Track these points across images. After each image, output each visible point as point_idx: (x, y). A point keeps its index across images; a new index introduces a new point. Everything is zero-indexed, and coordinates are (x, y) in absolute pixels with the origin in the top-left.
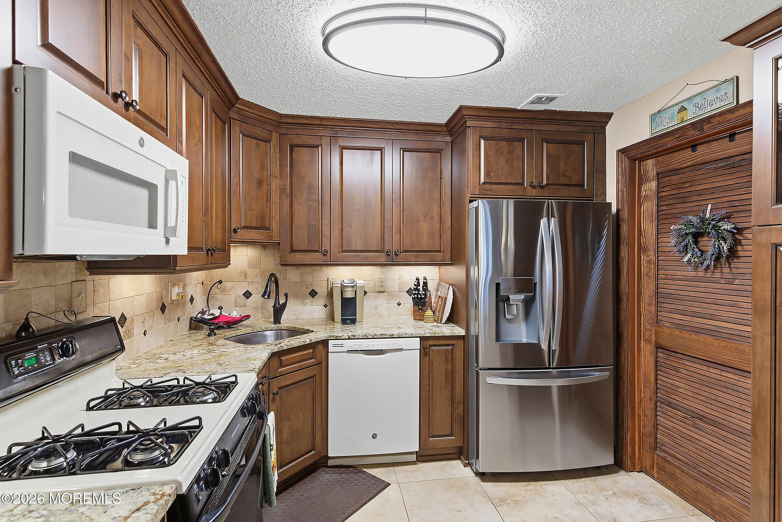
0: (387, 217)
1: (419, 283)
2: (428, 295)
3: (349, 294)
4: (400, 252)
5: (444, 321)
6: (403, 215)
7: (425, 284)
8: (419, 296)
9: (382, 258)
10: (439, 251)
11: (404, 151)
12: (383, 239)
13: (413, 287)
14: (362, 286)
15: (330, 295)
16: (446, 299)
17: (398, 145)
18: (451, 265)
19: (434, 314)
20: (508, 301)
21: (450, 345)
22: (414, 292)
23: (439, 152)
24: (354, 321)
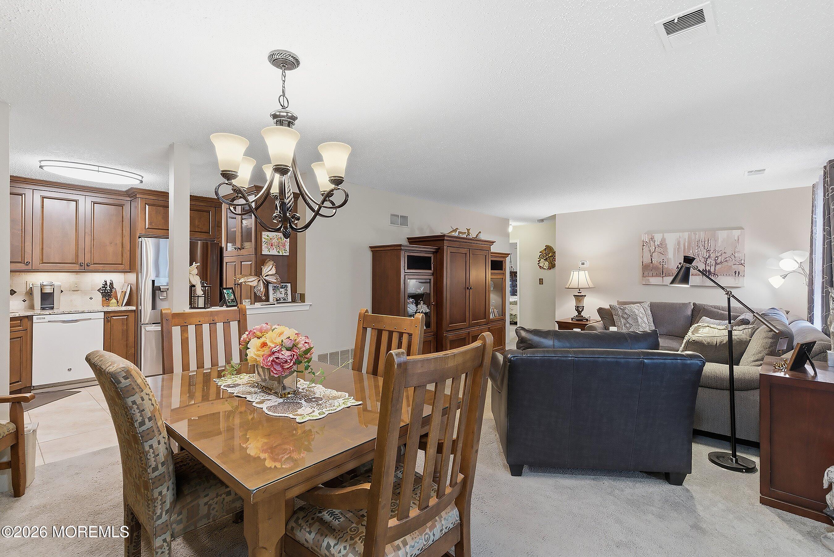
0: (81, 242)
1: (106, 284)
2: (114, 291)
3: (48, 290)
4: (91, 264)
5: (123, 305)
6: (93, 242)
7: (111, 284)
8: (106, 291)
9: (77, 267)
10: (122, 264)
11: (94, 203)
12: (77, 256)
13: (101, 286)
14: (59, 286)
15: (30, 293)
16: (126, 292)
17: (89, 200)
18: (130, 272)
19: (118, 302)
20: (160, 290)
21: (126, 316)
22: (103, 290)
23: (122, 206)
24: (52, 308)
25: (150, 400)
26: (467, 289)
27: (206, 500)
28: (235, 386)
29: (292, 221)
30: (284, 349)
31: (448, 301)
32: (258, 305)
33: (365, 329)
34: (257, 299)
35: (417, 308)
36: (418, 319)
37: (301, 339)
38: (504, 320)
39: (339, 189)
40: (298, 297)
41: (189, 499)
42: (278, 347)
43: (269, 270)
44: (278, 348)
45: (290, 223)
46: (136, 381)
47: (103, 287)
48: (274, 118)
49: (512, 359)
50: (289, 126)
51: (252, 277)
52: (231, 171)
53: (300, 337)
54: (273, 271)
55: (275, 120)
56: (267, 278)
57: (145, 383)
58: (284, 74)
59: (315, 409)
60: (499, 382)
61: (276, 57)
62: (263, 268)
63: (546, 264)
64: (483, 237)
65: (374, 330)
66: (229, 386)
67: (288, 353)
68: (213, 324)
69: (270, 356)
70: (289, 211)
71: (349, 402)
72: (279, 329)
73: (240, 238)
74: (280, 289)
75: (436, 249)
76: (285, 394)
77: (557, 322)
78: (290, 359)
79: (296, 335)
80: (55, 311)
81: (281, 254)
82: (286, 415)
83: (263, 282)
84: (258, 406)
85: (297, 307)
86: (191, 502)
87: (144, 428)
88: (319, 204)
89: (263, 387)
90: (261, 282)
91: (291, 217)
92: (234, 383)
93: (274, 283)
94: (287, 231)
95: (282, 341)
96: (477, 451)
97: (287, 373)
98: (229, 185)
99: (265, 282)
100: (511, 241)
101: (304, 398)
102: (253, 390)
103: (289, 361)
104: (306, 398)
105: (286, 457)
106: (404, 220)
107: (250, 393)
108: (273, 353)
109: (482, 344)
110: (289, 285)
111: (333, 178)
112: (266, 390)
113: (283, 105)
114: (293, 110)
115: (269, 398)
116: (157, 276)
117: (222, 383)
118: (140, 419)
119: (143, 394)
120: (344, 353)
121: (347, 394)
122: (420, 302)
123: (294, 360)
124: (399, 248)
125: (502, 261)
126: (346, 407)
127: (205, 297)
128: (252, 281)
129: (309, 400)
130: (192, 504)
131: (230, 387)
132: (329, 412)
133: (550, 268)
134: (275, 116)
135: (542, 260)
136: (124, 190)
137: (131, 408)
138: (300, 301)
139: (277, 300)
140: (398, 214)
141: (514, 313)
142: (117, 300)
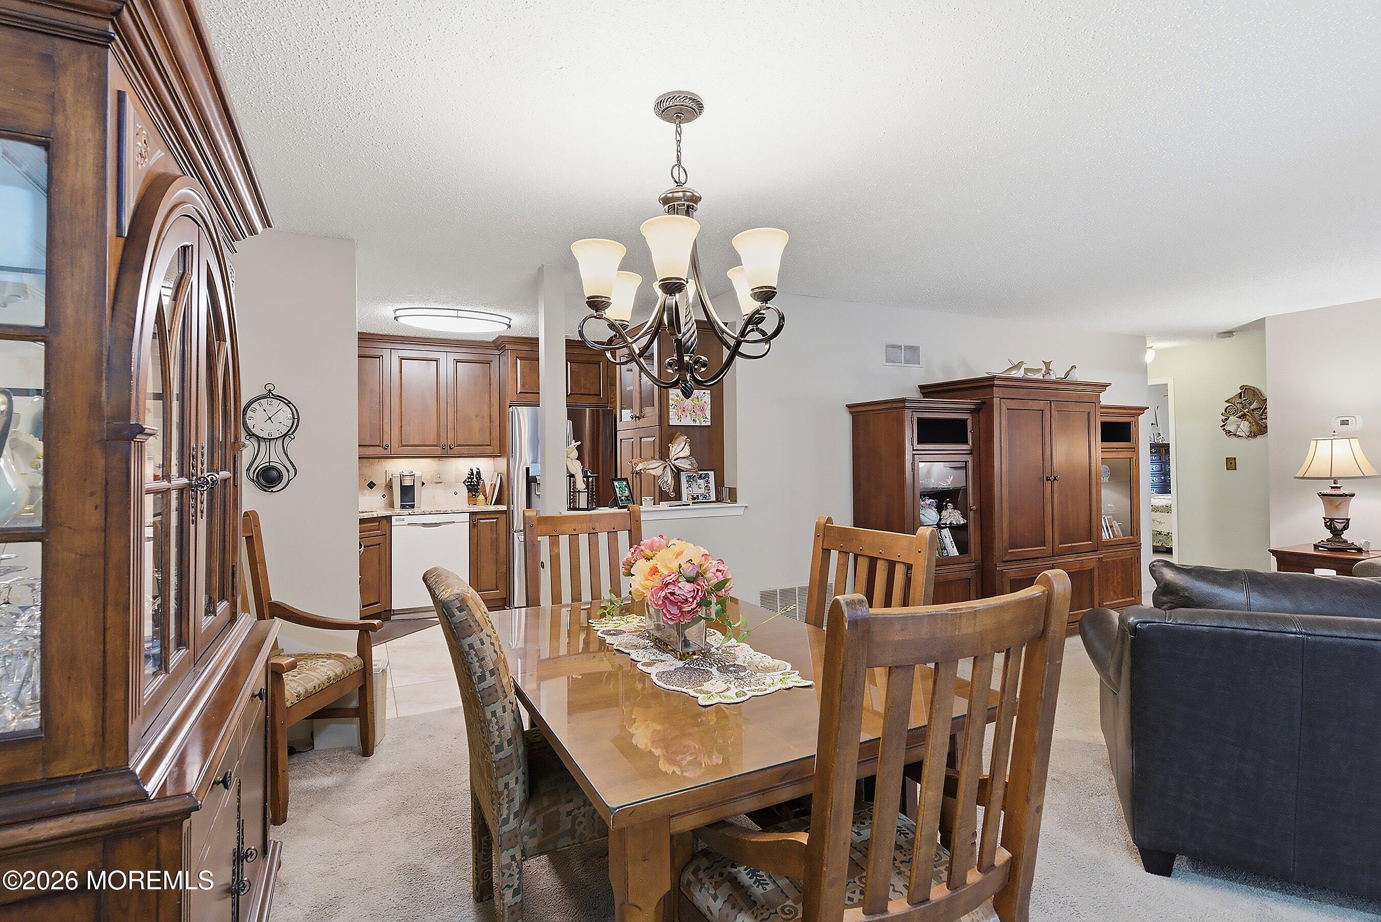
0: (443, 416)
1: (472, 474)
2: (481, 483)
3: (408, 482)
4: (455, 446)
5: (493, 503)
6: (457, 416)
7: (478, 473)
8: (473, 484)
9: (438, 451)
10: (490, 446)
11: (457, 362)
12: (439, 435)
13: (466, 477)
14: (420, 477)
15: (389, 486)
16: (495, 485)
17: (452, 357)
18: (499, 456)
19: (486, 499)
20: (536, 481)
21: (495, 519)
22: (469, 482)
23: (488, 363)
24: (413, 506)
25: (492, 644)
26: (1047, 480)
27: (570, 807)
28: (618, 633)
29: (695, 369)
30: (682, 579)
31: (1005, 505)
32: (664, 505)
33: (826, 552)
34: (663, 496)
35: (940, 516)
36: (922, 536)
37: (710, 565)
38: (1136, 545)
39: (769, 308)
40: (725, 493)
41: (545, 802)
42: (674, 575)
43: (680, 449)
44: (673, 577)
45: (692, 373)
46: (473, 616)
47: (468, 478)
48: (664, 204)
49: (1139, 626)
50: (687, 213)
51: (655, 461)
52: (600, 296)
53: (710, 561)
54: (687, 452)
55: (666, 207)
56: (677, 463)
57: (485, 619)
58: (679, 129)
59: (732, 686)
60: (1112, 672)
61: (665, 105)
62: (671, 448)
63: (1244, 426)
64: (1079, 376)
65: (842, 553)
66: (608, 633)
67: (689, 587)
68: (593, 534)
69: (662, 589)
70: (691, 353)
71: (791, 679)
72: (680, 545)
73: (638, 400)
74: (698, 481)
75: (976, 404)
76: (688, 653)
77: (1274, 553)
78: (692, 597)
79: (703, 558)
80: (416, 510)
81: (698, 424)
82: (684, 690)
83: (671, 467)
84: (645, 669)
85: (725, 510)
86: (549, 806)
87: (484, 685)
88: (736, 336)
89: (656, 639)
90: (668, 469)
91: (694, 362)
92: (617, 629)
93: (688, 470)
94: (687, 386)
95: (680, 567)
96: (1039, 810)
97: (689, 620)
98: (598, 318)
99: (674, 469)
100: (1151, 382)
101: (717, 665)
102: (641, 642)
103: (690, 600)
104: (719, 665)
105: (689, 759)
106: (912, 354)
107: (636, 647)
108: (667, 585)
109: (1043, 592)
110: (711, 474)
111: (757, 290)
112: (661, 645)
113: (678, 181)
114: (693, 185)
115: (662, 658)
116: (535, 461)
117: (600, 627)
118: (479, 672)
119: (483, 635)
120: (787, 594)
121: (789, 666)
122: (946, 505)
123: (698, 598)
124: (901, 405)
125: (1129, 424)
126: (784, 687)
127: (588, 492)
128: (655, 468)
129: (723, 669)
130: (551, 810)
131: (610, 634)
132: (753, 693)
133: (1253, 435)
134: (665, 201)
135: (1232, 418)
136: (491, 340)
137: (468, 654)
138: (729, 501)
139: (694, 498)
140: (899, 344)
141: (1164, 529)
142: (485, 495)
